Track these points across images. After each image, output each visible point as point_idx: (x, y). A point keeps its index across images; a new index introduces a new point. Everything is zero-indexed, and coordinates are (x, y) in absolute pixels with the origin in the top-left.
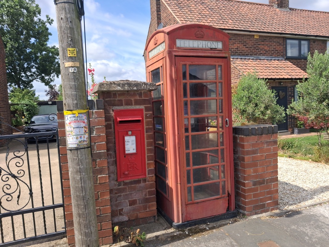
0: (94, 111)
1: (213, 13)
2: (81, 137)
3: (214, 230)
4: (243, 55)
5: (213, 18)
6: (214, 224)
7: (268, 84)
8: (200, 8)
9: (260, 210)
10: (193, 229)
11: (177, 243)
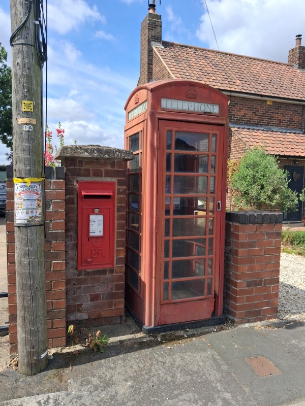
0: (52, 181)
1: (217, 71)
2: (32, 212)
3: (194, 339)
4: (252, 124)
5: (217, 76)
6: (194, 331)
7: (279, 162)
8: (202, 63)
9: (253, 318)
10: (168, 335)
11: (146, 352)
